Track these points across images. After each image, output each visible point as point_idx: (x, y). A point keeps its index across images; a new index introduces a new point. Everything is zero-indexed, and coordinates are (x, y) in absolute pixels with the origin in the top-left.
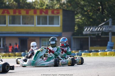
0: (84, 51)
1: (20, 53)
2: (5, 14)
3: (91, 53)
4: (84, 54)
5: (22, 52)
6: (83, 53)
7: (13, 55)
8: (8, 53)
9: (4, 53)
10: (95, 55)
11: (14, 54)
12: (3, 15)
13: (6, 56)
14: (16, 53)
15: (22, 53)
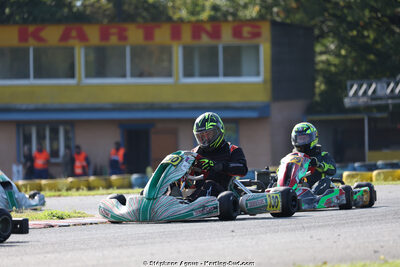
0: (350, 165)
1: (126, 176)
2: (71, 42)
3: (375, 173)
4: (349, 176)
5: (132, 173)
6: (345, 174)
7: (103, 183)
8: (85, 178)
9: (70, 179)
10: (390, 178)
11: (106, 180)
12: (63, 44)
13: (78, 189)
14: (114, 178)
15: (135, 176)
